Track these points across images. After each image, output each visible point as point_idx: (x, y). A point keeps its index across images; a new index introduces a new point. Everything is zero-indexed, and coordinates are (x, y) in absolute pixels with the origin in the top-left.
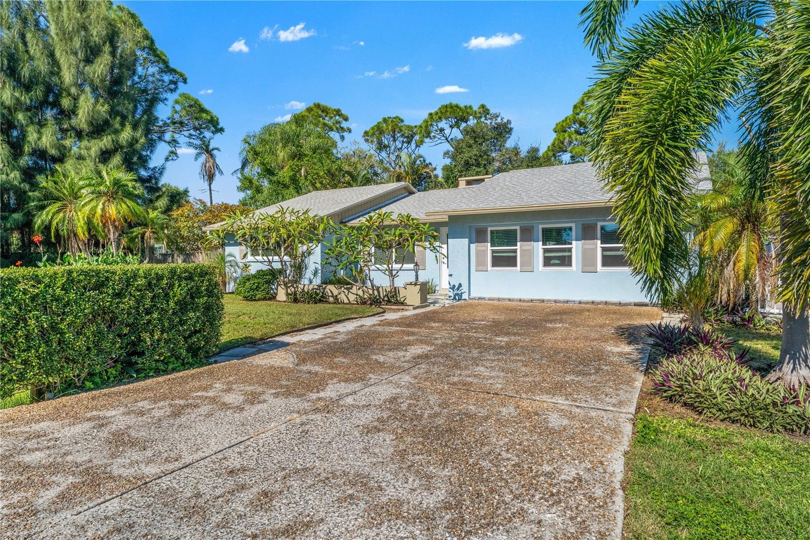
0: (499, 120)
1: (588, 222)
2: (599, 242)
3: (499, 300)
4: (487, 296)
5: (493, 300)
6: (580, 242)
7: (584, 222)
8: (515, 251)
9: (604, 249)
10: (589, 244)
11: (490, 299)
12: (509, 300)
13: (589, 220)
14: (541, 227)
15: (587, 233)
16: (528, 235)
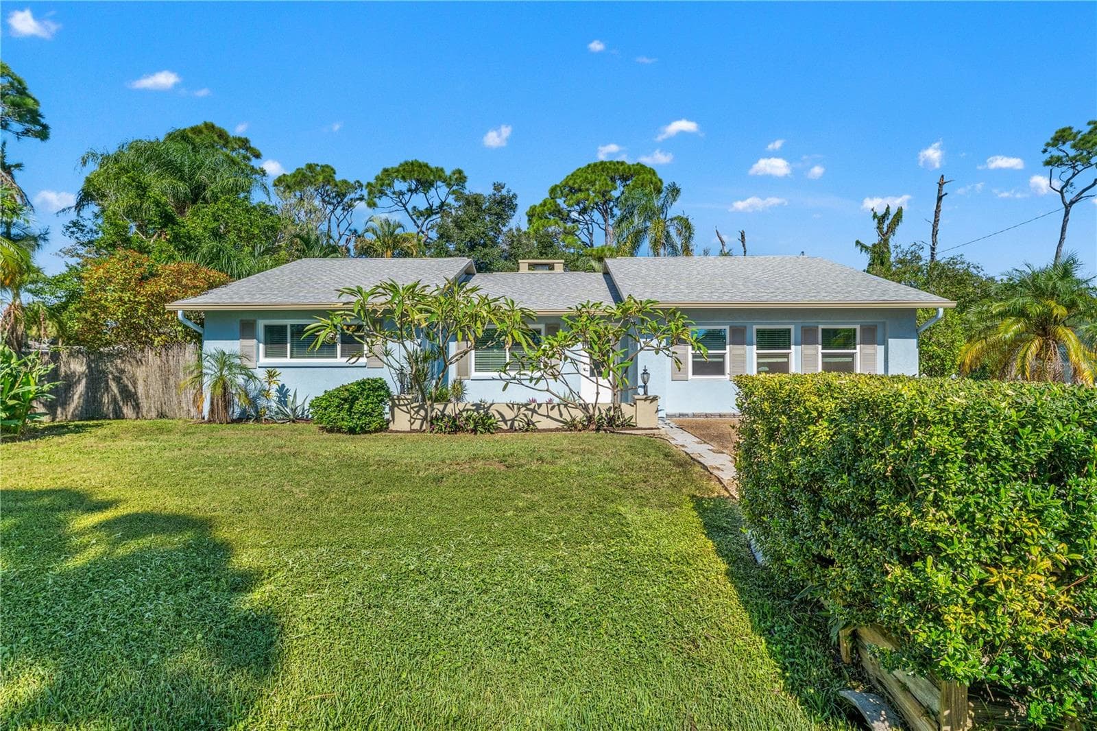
0: (504, 192)
1: (807, 325)
2: (820, 347)
3: (706, 416)
4: (690, 412)
5: (699, 416)
6: (799, 347)
7: (804, 325)
8: (723, 356)
9: (824, 355)
10: (809, 349)
11: (694, 416)
12: (720, 416)
13: (810, 322)
14: (755, 327)
15: (808, 337)
16: (739, 337)
